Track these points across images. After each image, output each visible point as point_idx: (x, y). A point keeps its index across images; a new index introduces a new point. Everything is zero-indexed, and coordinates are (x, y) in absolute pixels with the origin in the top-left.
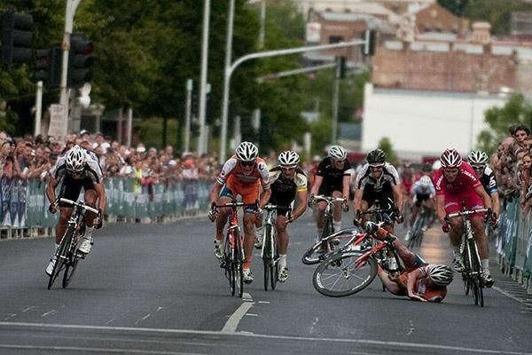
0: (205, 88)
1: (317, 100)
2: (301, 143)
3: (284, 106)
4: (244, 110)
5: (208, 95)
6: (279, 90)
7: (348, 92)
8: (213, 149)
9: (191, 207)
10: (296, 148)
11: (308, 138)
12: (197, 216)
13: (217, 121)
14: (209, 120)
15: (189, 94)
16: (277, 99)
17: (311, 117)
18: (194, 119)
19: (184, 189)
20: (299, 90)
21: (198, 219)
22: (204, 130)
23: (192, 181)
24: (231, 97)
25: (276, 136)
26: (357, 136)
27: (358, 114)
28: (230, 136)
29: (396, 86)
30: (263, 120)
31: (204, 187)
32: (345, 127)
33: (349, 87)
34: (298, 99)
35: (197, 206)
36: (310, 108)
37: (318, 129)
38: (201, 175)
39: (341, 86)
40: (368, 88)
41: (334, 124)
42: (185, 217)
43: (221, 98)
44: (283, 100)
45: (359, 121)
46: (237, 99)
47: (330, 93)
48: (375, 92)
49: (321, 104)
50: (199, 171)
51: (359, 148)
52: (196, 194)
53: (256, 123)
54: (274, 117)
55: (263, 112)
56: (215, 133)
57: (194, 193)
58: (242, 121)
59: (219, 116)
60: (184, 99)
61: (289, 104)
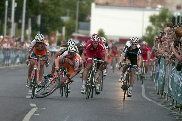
0: (14, 5)
1: (68, 11)
2: (61, 32)
3: (52, 13)
4: (33, 16)
5: (16, 8)
6: (50, 6)
7: (83, 7)
8: (18, 34)
9: (7, 63)
10: (58, 34)
11: (64, 29)
12: (10, 67)
13: (20, 21)
14: (16, 20)
15: (6, 8)
16: (49, 10)
17: (65, 19)
18: (9, 20)
19: (4, 53)
20: (60, 6)
21: (11, 68)
22: (14, 25)
23: (8, 49)
24: (27, 9)
25: (48, 28)
26: (88, 28)
27: (88, 18)
28: (26, 28)
29: (107, 4)
30: (42, 20)
31: (13, 52)
32: (82, 24)
33: (84, 5)
34: (59, 11)
35: (10, 62)
36: (65, 15)
37: (69, 25)
38: (12, 47)
39: (79, 4)
40: (93, 5)
41: (77, 22)
42: (4, 67)
43: (21, 9)
44: (52, 11)
45: (89, 21)
46: (30, 10)
47: (75, 7)
48: (96, 7)
49: (70, 13)
50: (11, 45)
51: (89, 34)
52: (10, 56)
53: (39, 22)
54: (47, 19)
55: (42, 17)
56: (19, 26)
57: (9, 55)
58: (32, 21)
59: (21, 18)
60: (4, 10)
61: (55, 13)
